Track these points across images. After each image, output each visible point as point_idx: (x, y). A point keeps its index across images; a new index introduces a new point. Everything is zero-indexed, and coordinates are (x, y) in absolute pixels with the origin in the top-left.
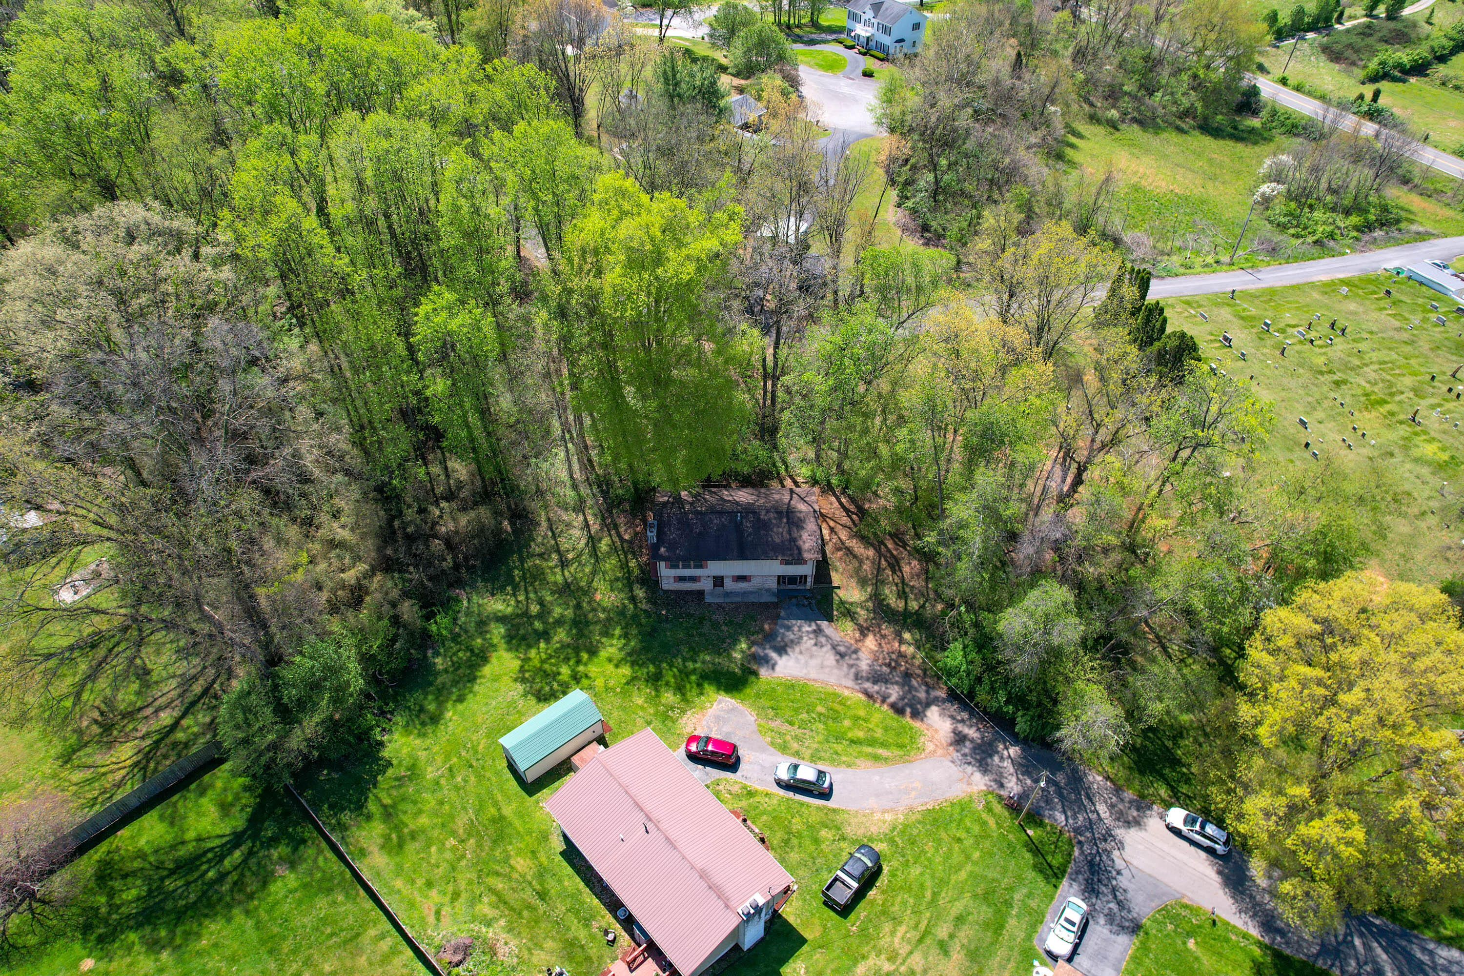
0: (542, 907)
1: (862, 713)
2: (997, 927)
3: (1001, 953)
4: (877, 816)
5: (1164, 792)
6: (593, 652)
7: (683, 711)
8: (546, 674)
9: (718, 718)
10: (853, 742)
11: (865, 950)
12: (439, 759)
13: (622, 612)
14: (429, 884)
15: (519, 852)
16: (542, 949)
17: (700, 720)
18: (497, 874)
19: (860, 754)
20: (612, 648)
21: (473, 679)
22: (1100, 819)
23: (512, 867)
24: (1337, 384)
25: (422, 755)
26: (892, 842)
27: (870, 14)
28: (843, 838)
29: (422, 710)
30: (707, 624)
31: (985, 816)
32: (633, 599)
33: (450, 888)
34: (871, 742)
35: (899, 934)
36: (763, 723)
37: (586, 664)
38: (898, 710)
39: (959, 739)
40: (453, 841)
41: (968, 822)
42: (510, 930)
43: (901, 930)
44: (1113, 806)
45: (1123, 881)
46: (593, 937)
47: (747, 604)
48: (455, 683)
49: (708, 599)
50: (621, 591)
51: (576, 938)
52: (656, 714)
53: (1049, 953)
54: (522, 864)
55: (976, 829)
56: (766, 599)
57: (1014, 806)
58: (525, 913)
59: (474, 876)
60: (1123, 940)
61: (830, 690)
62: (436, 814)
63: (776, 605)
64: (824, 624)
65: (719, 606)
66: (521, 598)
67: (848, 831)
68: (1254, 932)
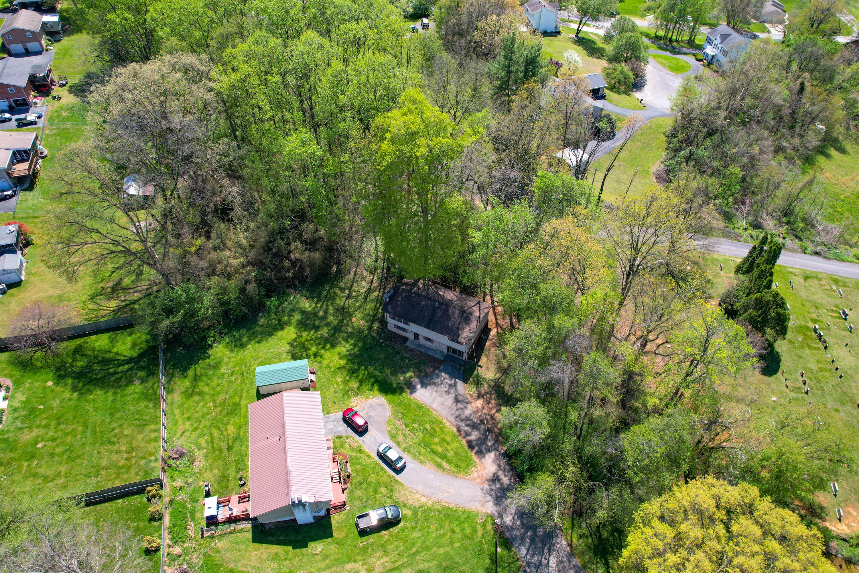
0: (225, 453)
1: (448, 439)
4: (418, 496)
6: (333, 346)
7: (357, 395)
8: (304, 347)
9: (371, 406)
10: (432, 451)
11: (359, 558)
12: (231, 365)
13: (360, 331)
14: (189, 418)
15: (235, 423)
16: (211, 472)
17: (362, 403)
18: (218, 428)
19: (432, 460)
20: (344, 348)
21: (271, 334)
22: (547, 565)
23: (227, 429)
25: (226, 359)
26: (415, 513)
27: (719, 41)
29: (240, 339)
30: (399, 356)
31: (479, 527)
32: (370, 328)
33: (196, 425)
34: (443, 456)
35: (382, 561)
36: (392, 419)
37: (326, 350)
38: (471, 446)
39: (495, 479)
40: (211, 405)
41: (466, 525)
42: (206, 456)
43: (385, 559)
44: (561, 562)
46: (235, 479)
47: (427, 356)
48: (262, 333)
49: (408, 344)
50: (367, 322)
51: (229, 475)
52: (343, 389)
54: (232, 429)
55: (468, 531)
56: (438, 356)
58: (217, 452)
59: (208, 424)
61: (440, 419)
62: (213, 389)
63: (440, 361)
64: (460, 383)
65: (412, 350)
66: (319, 305)
67: (396, 495)
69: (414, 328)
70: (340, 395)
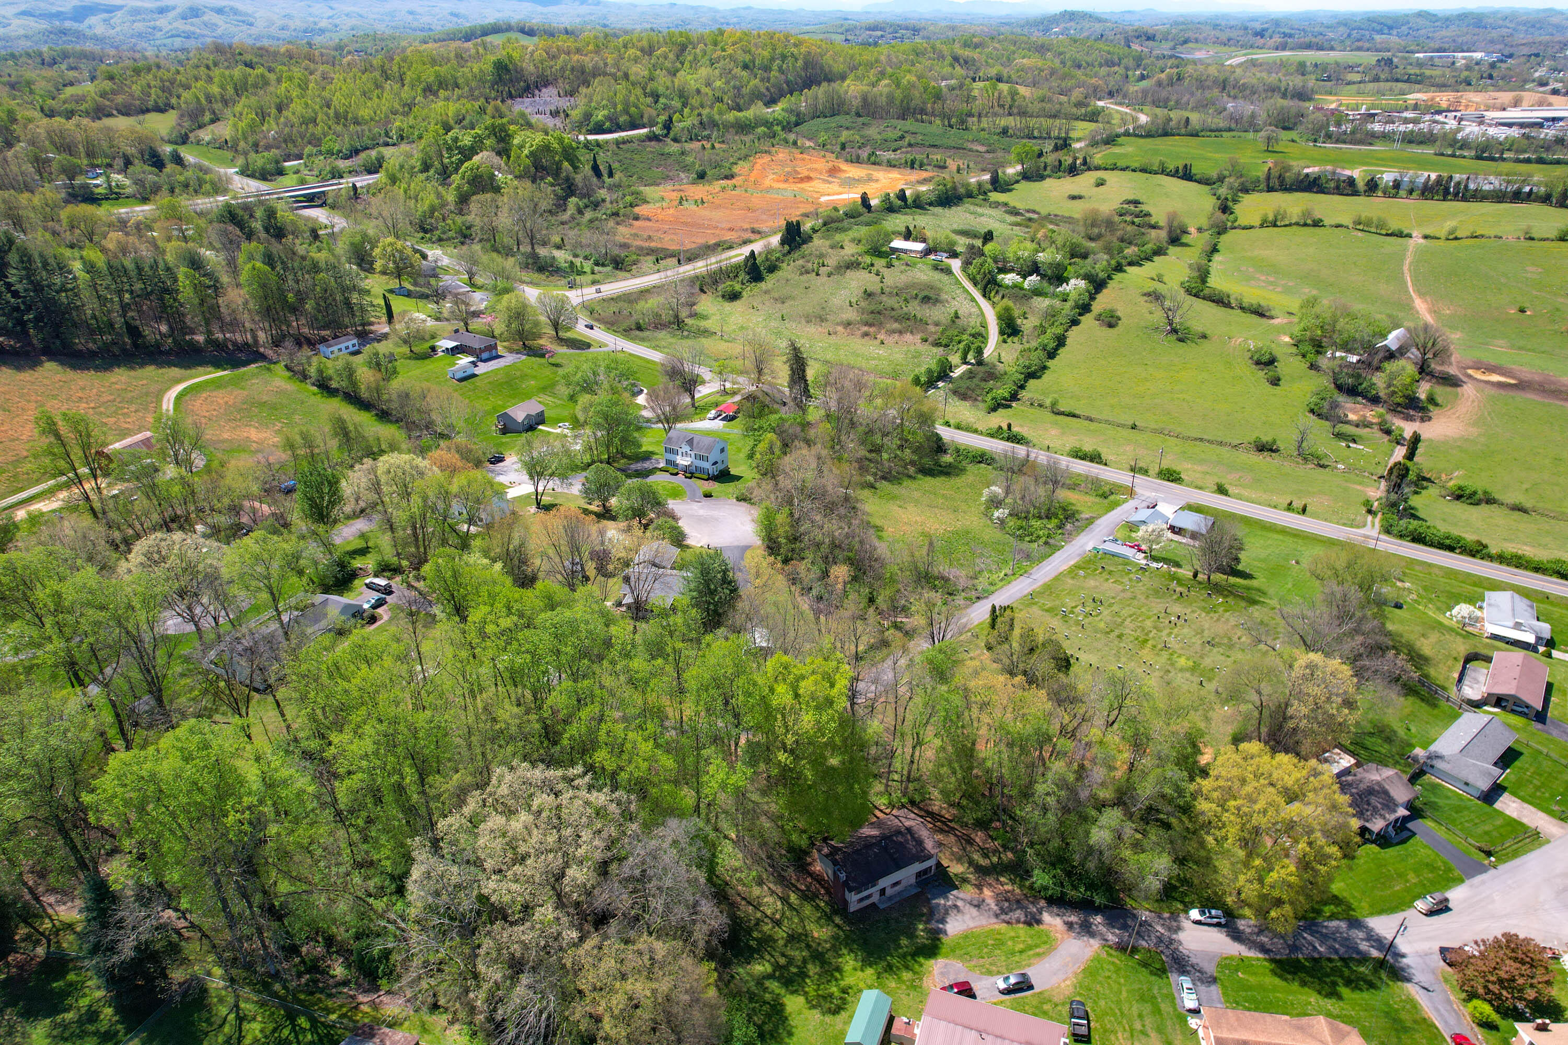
1: (1012, 935)
2: (1157, 1011)
3: (1169, 1023)
4: (1063, 984)
5: (1180, 906)
6: (840, 970)
7: (920, 979)
8: (824, 998)
9: (942, 974)
10: (1021, 952)
13: (835, 938)
17: (935, 979)
19: (1029, 957)
20: (849, 962)
21: (784, 1019)
22: (1162, 934)
24: (1120, 637)
26: (1080, 994)
27: (686, 448)
28: (1056, 1005)
30: (892, 922)
31: (1110, 960)
32: (837, 926)
34: (1030, 948)
35: (1120, 1038)
36: (968, 965)
37: (842, 980)
38: (1029, 924)
39: (1070, 925)
41: (1105, 967)
43: (1120, 1035)
44: (1163, 925)
45: (1193, 960)
47: (906, 900)
48: (777, 1026)
49: (882, 906)
50: (826, 925)
52: (908, 988)
53: (1190, 1011)
55: (1112, 968)
56: (914, 891)
57: (1121, 947)
60: (1213, 988)
61: (987, 929)
63: (922, 893)
64: (955, 892)
65: (890, 908)
66: (768, 958)
67: (1055, 1000)
68: (1260, 956)
69: (885, 882)
70: (913, 993)
